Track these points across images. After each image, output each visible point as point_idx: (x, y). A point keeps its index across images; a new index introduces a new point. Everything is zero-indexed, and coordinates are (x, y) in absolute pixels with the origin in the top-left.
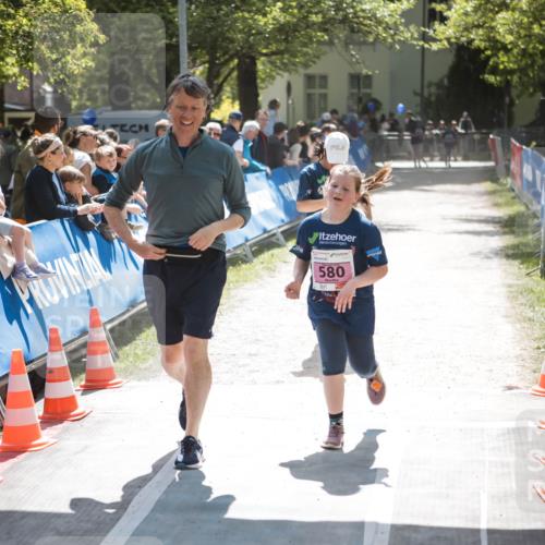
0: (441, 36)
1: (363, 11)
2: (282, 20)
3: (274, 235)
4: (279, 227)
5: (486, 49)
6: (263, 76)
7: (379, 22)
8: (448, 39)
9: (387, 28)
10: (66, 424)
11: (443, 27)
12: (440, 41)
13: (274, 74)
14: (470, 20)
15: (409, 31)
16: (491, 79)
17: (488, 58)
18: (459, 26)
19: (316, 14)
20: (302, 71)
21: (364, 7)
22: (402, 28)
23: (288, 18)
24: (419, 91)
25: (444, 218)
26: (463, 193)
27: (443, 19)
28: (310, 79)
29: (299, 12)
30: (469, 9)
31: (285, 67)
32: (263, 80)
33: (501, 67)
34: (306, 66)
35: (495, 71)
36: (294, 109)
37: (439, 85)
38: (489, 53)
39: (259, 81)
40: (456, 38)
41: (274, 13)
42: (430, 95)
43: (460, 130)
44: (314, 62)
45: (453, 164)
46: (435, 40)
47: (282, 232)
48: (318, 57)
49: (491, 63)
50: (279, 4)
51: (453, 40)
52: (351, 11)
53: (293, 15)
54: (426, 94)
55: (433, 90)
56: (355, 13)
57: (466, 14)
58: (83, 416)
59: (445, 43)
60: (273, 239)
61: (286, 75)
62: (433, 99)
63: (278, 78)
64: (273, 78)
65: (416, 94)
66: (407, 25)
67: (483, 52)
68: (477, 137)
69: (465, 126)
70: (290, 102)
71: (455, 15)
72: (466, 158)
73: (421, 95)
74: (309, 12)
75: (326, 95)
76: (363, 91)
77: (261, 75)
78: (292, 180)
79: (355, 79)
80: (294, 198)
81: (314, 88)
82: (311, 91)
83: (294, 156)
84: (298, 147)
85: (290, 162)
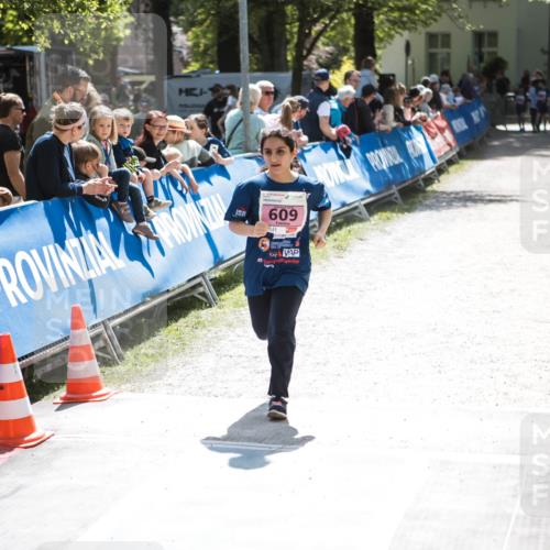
3: (356, 208)
4: (362, 200)
6: (381, 35)
10: (16, 451)
13: (393, 32)
20: (420, 28)
24: (547, 48)
28: (432, 39)
31: (404, 26)
32: (381, 40)
34: (425, 24)
36: (414, 70)
39: (377, 39)
44: (435, 20)
47: (366, 205)
48: (439, 15)
58: (41, 441)
60: (355, 213)
61: (406, 34)
63: (397, 36)
64: (391, 37)
65: (544, 52)
70: (410, 62)
73: (549, 53)
75: (449, 54)
76: (486, 49)
77: (379, 33)
78: (384, 146)
79: (479, 37)
80: (385, 168)
81: (436, 47)
82: (434, 50)
83: (386, 119)
84: (390, 109)
85: (382, 127)
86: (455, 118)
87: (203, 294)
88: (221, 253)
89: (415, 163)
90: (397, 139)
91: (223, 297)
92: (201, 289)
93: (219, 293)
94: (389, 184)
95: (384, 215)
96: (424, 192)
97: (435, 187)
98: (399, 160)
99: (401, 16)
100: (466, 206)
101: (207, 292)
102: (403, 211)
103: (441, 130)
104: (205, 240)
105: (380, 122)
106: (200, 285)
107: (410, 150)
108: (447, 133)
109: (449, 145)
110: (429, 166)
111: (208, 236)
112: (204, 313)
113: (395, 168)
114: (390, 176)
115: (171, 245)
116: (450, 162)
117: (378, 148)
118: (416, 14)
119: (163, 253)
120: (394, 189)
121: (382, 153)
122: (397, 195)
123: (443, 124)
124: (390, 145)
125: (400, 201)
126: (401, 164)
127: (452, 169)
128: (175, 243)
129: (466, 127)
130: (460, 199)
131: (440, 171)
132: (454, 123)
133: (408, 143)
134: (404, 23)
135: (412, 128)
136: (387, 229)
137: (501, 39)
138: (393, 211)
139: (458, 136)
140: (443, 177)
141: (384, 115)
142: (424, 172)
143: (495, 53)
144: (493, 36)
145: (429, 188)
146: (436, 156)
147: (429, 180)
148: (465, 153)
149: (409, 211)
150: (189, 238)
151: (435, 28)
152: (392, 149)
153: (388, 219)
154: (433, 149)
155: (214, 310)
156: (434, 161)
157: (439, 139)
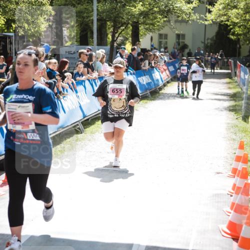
0: (209, 19)
1: (176, 7)
2: (142, 10)
5: (230, 25)
6: (142, 34)
7: (183, 12)
8: (212, 20)
9: (186, 14)
11: (210, 15)
12: (209, 21)
13: (146, 33)
14: (221, 12)
15: (195, 15)
16: (232, 37)
17: (231, 29)
18: (216, 15)
19: (156, 7)
20: (157, 32)
21: (177, 5)
22: (192, 15)
23: (145, 9)
24: (203, 41)
25: (207, 93)
26: (217, 83)
27: (210, 12)
28: (160, 36)
29: (149, 7)
30: (221, 8)
31: (150, 30)
32: (142, 35)
33: (236, 33)
34: (159, 30)
35: (233, 34)
37: (212, 39)
38: (231, 27)
39: (140, 35)
40: (215, 20)
41: (139, 7)
42: (208, 43)
43: (219, 57)
44: (162, 29)
45: (216, 71)
46: (206, 20)
48: (164, 27)
49: (232, 31)
50: (141, 3)
51: (214, 21)
52: (172, 7)
53: (147, 8)
54: (206, 42)
55: (209, 41)
56: (173, 8)
57: (219, 10)
59: (211, 21)
61: (151, 34)
62: (209, 45)
63: (148, 34)
64: (146, 35)
65: (202, 42)
66: (194, 13)
67: (229, 26)
68: (226, 60)
69: (221, 56)
71: (215, 10)
72: (221, 69)
73: (204, 43)
74: (153, 7)
75: (166, 42)
76: (181, 41)
77: (141, 33)
78: (145, 75)
79: (178, 36)
80: (145, 83)
81: (162, 39)
82: (161, 40)
83: (145, 65)
84: (147, 62)
85: (144, 68)
86: (170, 66)
87: (79, 128)
88: (85, 113)
89: (156, 82)
90: (149, 72)
91: (86, 130)
92: (78, 127)
93: (85, 128)
94: (146, 90)
95: (145, 101)
96: (159, 93)
97: (163, 91)
98: (150, 81)
99: (149, 27)
100: (174, 99)
101: (81, 128)
102: (151, 100)
103: (165, 70)
104: (79, 108)
105: (144, 66)
106: (78, 125)
107: (154, 77)
108: (167, 71)
109: (168, 76)
110: (161, 84)
111: (80, 107)
112: (79, 136)
113: (148, 84)
114: (147, 87)
115: (68, 110)
116: (168, 82)
117: (143, 76)
118: (155, 26)
119: (65, 112)
120: (148, 92)
121: (144, 78)
122: (149, 94)
123: (166, 68)
124: (147, 75)
125: (150, 96)
126: (151, 82)
127: (169, 85)
128: (69, 109)
129: (174, 69)
130: (172, 96)
131: (164, 85)
132: (169, 68)
133: (153, 75)
134: (151, 30)
135: (155, 69)
136: (146, 106)
137: (186, 37)
138: (148, 100)
139: (171, 73)
140: (165, 88)
141: (145, 64)
142: (159, 85)
143: (184, 42)
144: (184, 36)
145: (160, 92)
146: (163, 80)
147: (160, 89)
148: (173, 79)
149: (153, 100)
150: (74, 107)
151: (162, 32)
152: (148, 76)
153: (146, 103)
154: (162, 77)
155: (83, 134)
156: (163, 82)
157: (164, 73)
